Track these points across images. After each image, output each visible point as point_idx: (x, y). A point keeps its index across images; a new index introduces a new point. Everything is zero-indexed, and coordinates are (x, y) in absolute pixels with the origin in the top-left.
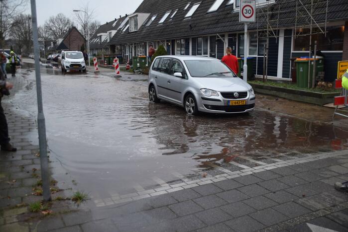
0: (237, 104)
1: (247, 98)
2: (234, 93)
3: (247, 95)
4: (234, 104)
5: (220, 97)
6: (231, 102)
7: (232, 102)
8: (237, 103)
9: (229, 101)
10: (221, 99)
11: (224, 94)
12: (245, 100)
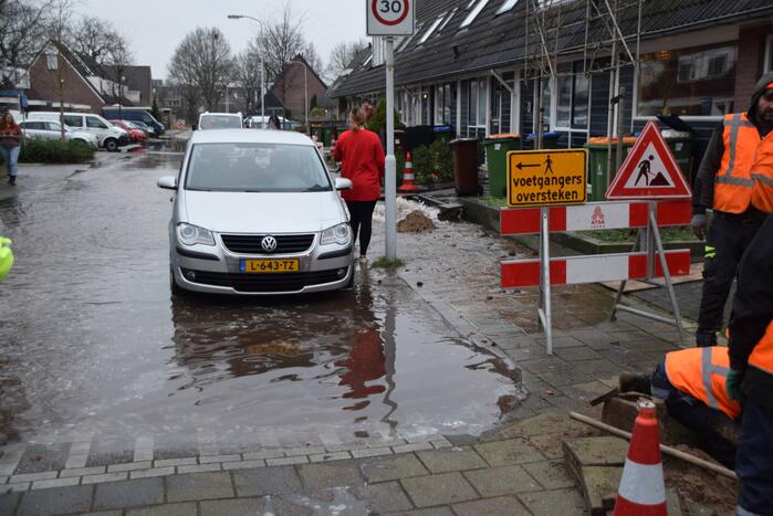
0: (268, 270)
1: (306, 253)
2: (263, 237)
3: (309, 245)
4: (259, 270)
5: (218, 249)
6: (248, 263)
7: (253, 261)
8: (270, 266)
9: (242, 260)
10: (219, 256)
11: (232, 241)
12: (298, 258)
